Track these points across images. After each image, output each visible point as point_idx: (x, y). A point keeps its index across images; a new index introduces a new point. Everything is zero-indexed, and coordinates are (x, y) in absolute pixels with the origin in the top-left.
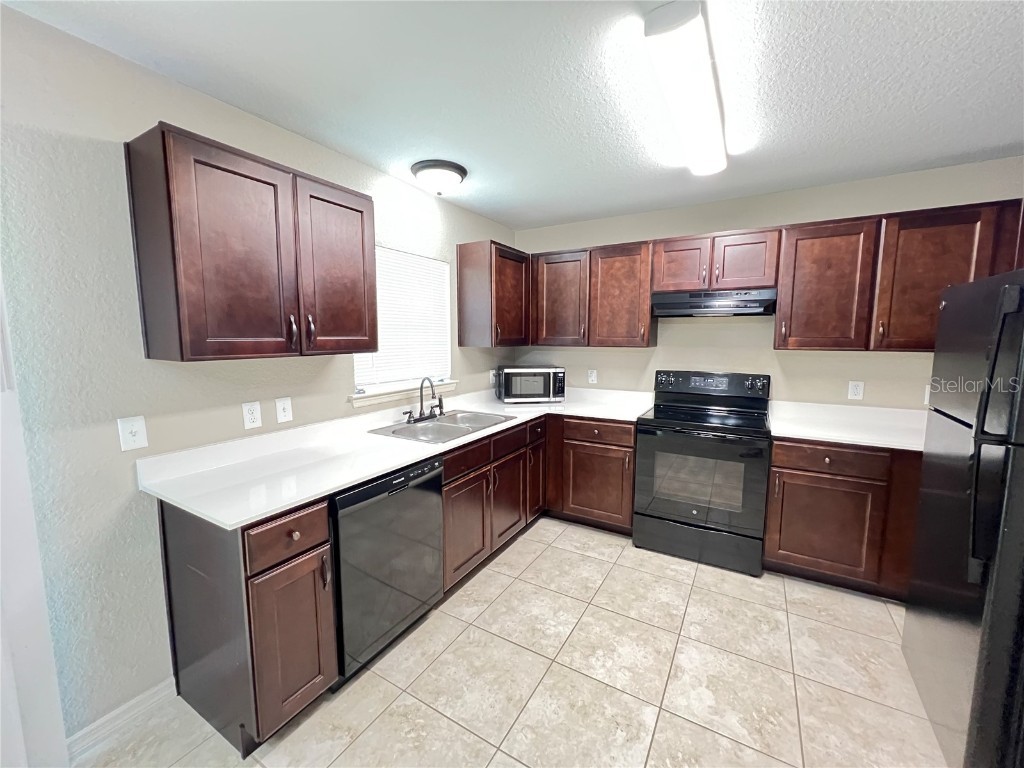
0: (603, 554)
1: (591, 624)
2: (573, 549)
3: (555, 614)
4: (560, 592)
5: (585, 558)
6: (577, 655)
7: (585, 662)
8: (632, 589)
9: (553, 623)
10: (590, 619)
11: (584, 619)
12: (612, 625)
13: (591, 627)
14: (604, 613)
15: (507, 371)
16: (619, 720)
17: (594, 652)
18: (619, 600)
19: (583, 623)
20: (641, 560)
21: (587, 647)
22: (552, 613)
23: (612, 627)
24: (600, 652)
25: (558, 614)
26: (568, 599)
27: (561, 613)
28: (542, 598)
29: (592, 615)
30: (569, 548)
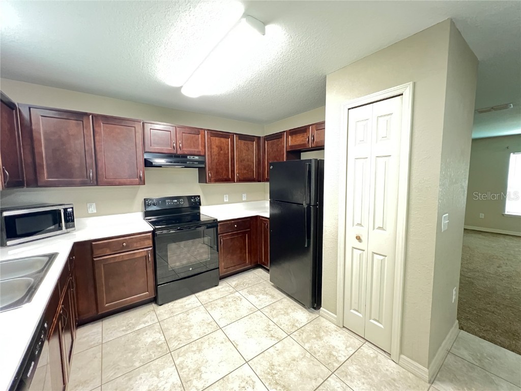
0: (147, 322)
1: (184, 361)
2: (124, 333)
3: (158, 377)
4: (146, 363)
5: (139, 332)
6: (195, 382)
7: (203, 381)
8: (181, 327)
9: (163, 383)
10: (181, 359)
11: (177, 362)
12: (193, 351)
13: (185, 362)
14: (183, 349)
15: (5, 214)
16: (243, 385)
17: (200, 372)
18: (182, 337)
19: (179, 365)
20: (170, 310)
21: (195, 374)
22: (156, 378)
23: (194, 352)
24: (203, 369)
25: (160, 375)
26: (156, 362)
27: (161, 373)
28: (138, 377)
29: (179, 356)
30: (120, 335)
